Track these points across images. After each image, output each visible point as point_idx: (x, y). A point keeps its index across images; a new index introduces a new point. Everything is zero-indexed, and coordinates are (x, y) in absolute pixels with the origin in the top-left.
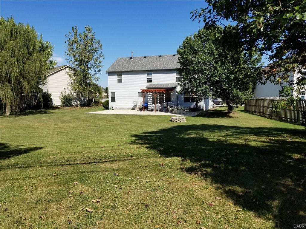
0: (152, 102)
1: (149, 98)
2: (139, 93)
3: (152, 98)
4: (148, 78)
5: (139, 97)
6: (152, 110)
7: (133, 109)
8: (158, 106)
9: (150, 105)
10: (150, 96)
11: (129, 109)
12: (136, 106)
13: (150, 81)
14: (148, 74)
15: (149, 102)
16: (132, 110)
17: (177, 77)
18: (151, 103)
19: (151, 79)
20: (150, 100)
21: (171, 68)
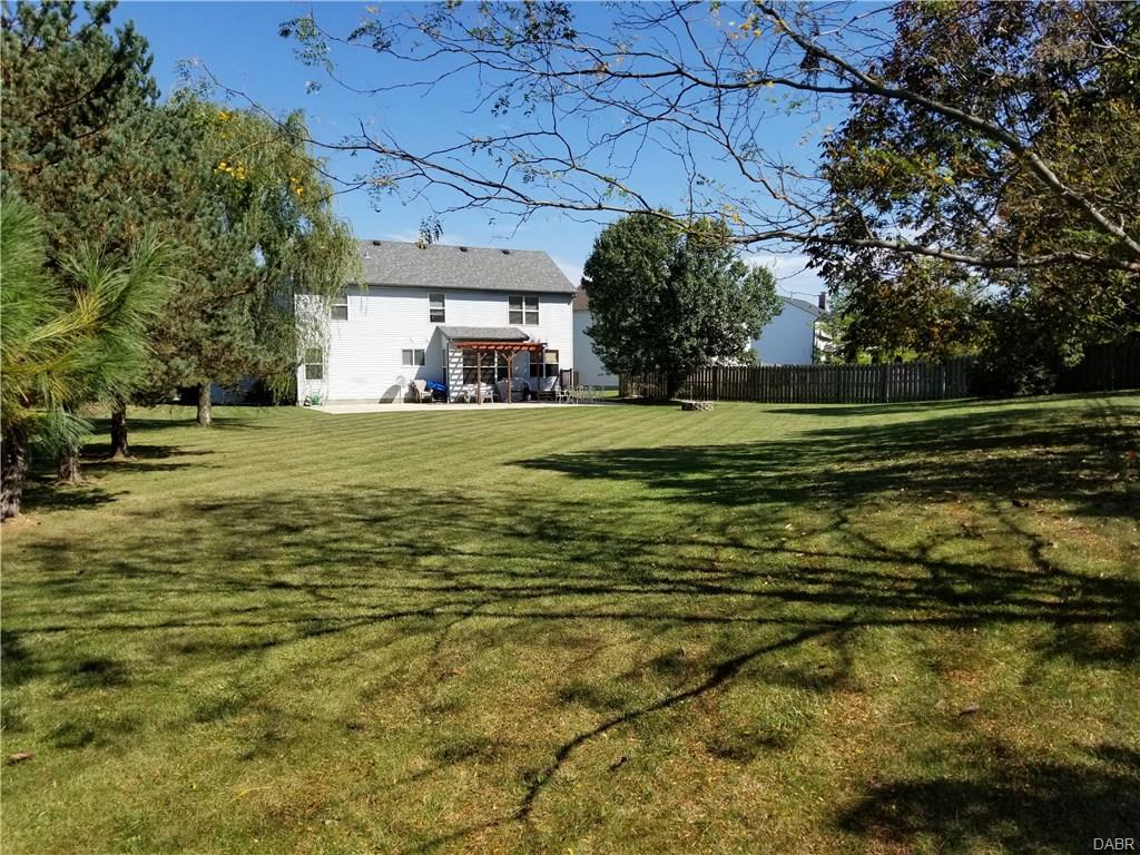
0: (462, 377)
1: (454, 366)
2: (404, 351)
3: (461, 366)
4: (431, 311)
5: (405, 362)
6: (461, 400)
7: (383, 401)
8: (485, 389)
9: (455, 385)
10: (456, 360)
11: (369, 401)
12: (396, 388)
13: (437, 317)
14: (433, 299)
15: (454, 377)
16: (381, 402)
17: (510, 312)
18: (459, 380)
19: (441, 314)
20: (456, 372)
21: (498, 287)
